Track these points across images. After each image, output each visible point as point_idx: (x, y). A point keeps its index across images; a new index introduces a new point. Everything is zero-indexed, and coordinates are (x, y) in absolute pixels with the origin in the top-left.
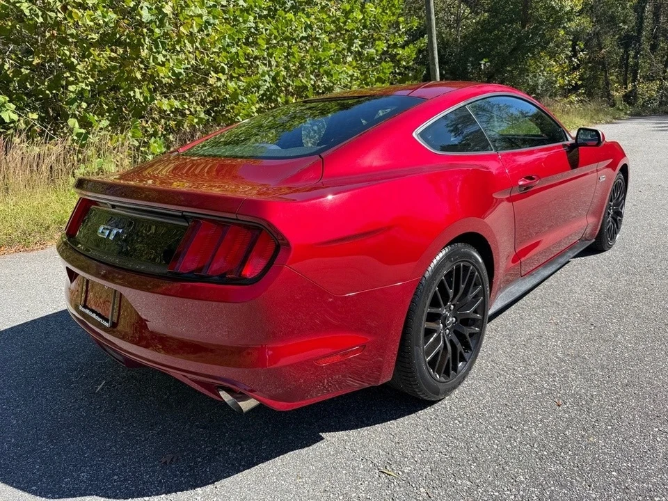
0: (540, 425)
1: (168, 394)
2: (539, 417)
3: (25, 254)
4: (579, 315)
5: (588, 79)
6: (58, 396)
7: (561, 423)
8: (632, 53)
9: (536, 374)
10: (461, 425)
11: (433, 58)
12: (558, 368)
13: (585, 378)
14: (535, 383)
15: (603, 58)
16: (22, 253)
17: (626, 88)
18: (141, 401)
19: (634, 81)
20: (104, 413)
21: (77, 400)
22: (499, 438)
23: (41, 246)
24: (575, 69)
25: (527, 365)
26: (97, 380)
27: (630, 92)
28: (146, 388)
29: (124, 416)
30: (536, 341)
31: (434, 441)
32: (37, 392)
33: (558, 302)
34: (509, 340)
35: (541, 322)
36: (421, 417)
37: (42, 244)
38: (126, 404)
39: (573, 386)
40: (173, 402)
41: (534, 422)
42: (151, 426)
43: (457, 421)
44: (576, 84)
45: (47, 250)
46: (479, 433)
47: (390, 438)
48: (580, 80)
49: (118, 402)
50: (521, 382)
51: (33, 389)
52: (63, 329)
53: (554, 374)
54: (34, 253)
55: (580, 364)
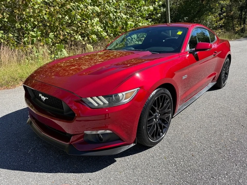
0: (227, 176)
1: (59, 155)
2: (226, 172)
3: (7, 90)
4: (236, 121)
5: (226, 23)
6: (12, 154)
7: (236, 175)
8: (244, 13)
9: (220, 149)
10: (189, 175)
11: (168, 14)
12: (230, 147)
13: (243, 152)
14: (221, 154)
15: (232, 15)
16: (6, 90)
17: (241, 27)
18: (47, 158)
19: (244, 24)
20: (31, 163)
21: (20, 157)
22: (208, 183)
23: (14, 87)
24: (221, 19)
25: (216, 145)
26: (29, 147)
27: (243, 28)
28: (50, 151)
29: (39, 165)
30: (218, 133)
31: (178, 183)
32: (3, 152)
33: (226, 115)
34: (207, 132)
35: (219, 124)
36: (171, 171)
37: (14, 86)
38: (41, 159)
39: (239, 156)
40: (61, 159)
41: (224, 175)
42: (50, 171)
43: (187, 173)
44: (222, 25)
45: (16, 89)
46: (198, 180)
47: (157, 181)
48: (223, 24)
49: (37, 158)
50: (215, 153)
51: (2, 151)
52: (18, 123)
53: (229, 150)
54: (11, 90)
55: (240, 145)
